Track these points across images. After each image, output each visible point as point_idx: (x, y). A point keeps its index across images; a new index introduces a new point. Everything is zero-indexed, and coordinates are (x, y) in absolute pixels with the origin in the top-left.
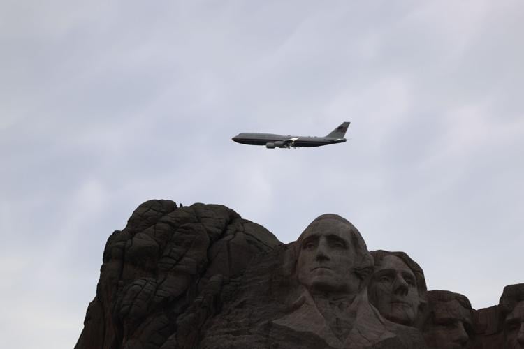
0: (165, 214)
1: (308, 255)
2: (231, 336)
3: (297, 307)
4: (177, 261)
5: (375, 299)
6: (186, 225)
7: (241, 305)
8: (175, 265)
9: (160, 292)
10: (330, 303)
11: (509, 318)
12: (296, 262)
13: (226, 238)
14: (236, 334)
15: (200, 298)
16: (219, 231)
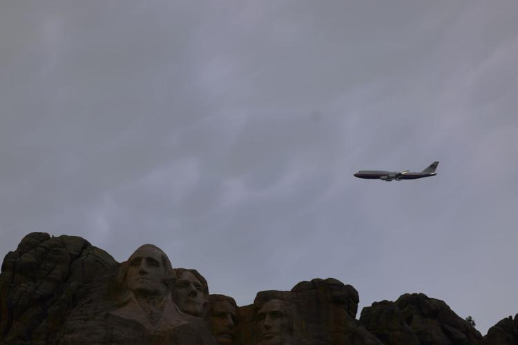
0: (42, 241)
1: (134, 271)
2: (83, 321)
3: (126, 304)
4: (50, 272)
5: (176, 299)
6: (55, 249)
7: (90, 302)
8: (48, 274)
9: (37, 292)
10: (148, 302)
11: (259, 312)
12: (126, 274)
13: (82, 258)
14: (86, 320)
15: (63, 296)
16: (77, 254)
